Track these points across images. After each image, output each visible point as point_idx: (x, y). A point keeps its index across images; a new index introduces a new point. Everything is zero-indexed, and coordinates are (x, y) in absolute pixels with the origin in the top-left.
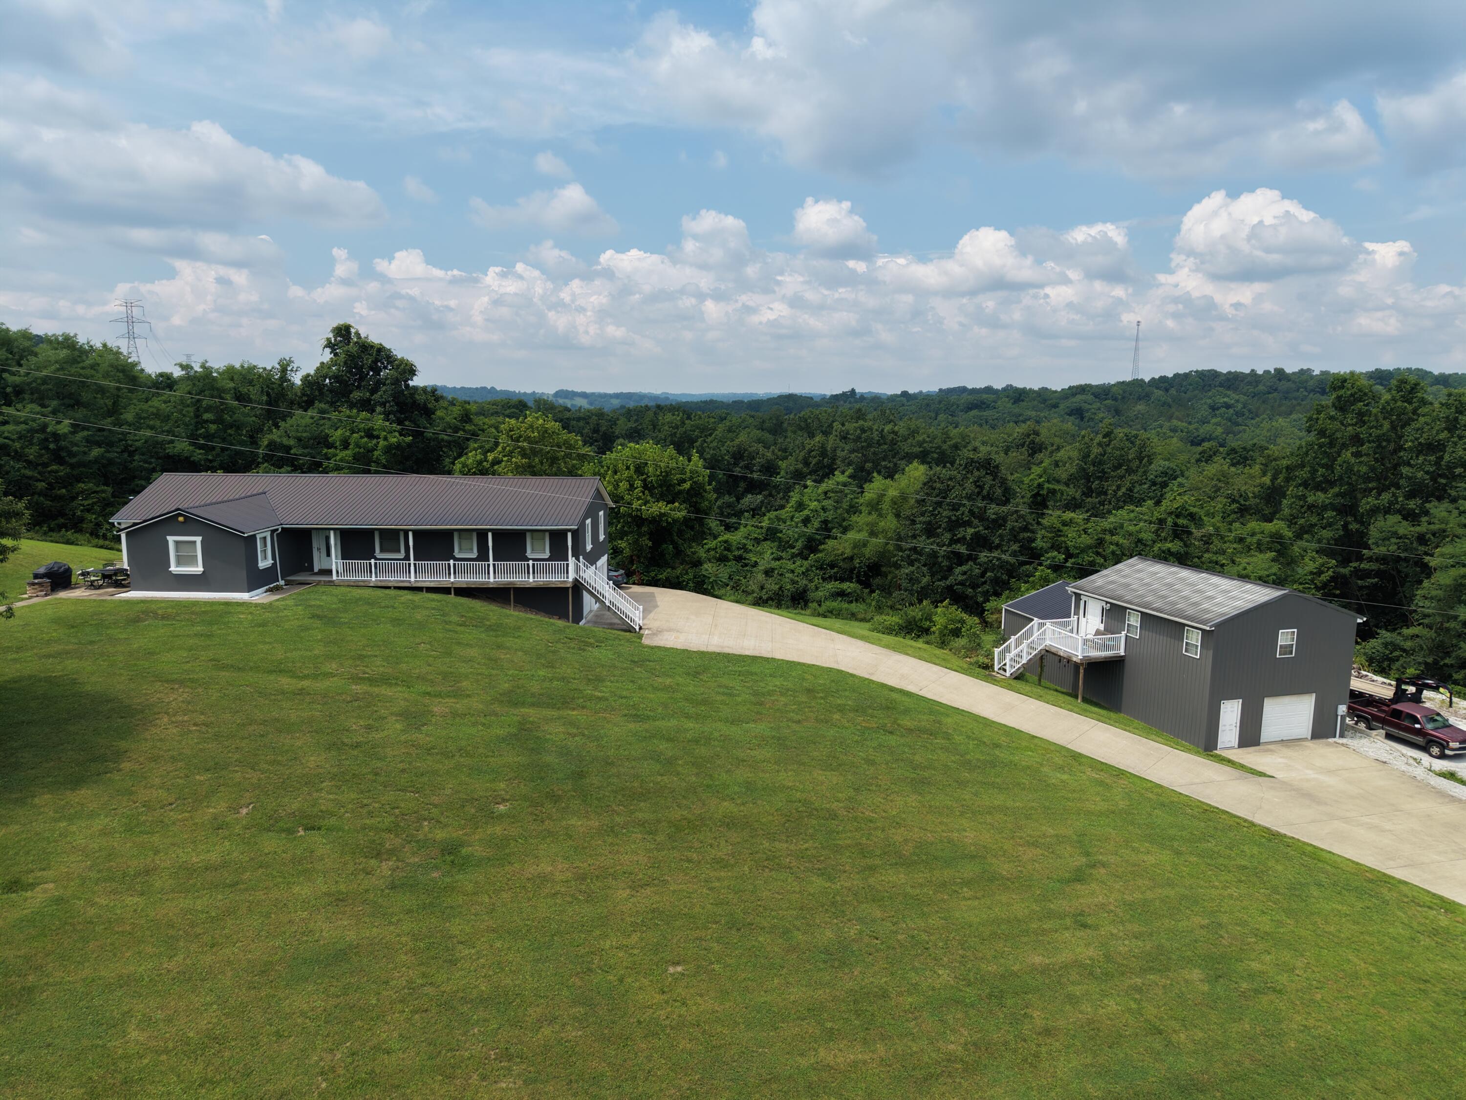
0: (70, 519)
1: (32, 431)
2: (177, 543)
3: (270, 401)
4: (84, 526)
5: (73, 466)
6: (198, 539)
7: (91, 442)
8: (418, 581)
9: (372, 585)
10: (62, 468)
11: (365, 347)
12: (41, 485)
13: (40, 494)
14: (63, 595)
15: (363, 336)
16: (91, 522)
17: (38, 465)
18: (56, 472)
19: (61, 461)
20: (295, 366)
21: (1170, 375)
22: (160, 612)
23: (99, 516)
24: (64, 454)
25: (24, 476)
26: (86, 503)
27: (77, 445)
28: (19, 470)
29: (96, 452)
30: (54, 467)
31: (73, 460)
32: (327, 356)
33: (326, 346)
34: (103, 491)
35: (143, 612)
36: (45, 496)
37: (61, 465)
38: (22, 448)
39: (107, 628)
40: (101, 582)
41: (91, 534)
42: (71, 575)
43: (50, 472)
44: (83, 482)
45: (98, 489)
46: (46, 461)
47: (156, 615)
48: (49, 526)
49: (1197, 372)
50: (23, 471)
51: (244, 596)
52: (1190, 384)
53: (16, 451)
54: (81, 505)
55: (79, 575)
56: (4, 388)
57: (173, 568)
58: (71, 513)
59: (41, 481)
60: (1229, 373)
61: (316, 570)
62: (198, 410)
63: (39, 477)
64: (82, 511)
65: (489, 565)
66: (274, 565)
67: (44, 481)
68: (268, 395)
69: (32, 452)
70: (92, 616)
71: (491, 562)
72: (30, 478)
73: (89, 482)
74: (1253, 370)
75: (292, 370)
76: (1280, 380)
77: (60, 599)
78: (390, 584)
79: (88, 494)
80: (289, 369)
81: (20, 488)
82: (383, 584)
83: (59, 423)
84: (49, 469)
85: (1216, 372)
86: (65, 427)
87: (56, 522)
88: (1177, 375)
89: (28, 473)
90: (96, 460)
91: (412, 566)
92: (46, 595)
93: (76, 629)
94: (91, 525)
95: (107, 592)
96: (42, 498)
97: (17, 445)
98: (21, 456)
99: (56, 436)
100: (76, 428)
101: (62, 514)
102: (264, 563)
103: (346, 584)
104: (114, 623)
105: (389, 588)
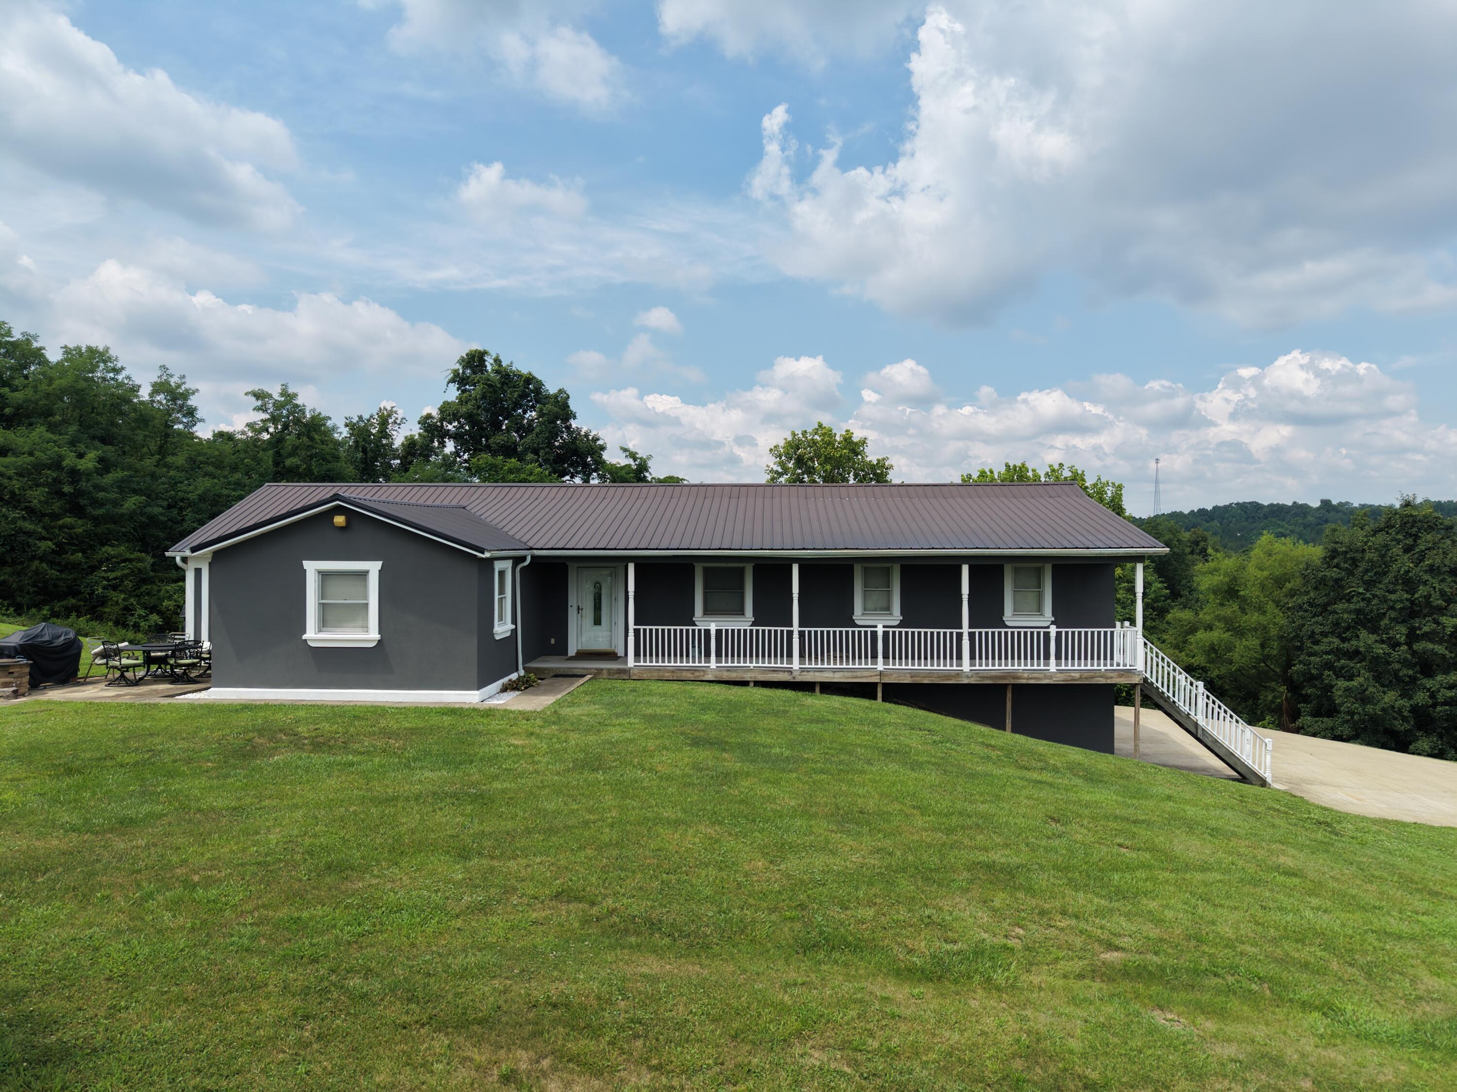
0: (85, 600)
1: (39, 467)
2: (324, 575)
3: (366, 459)
4: (107, 610)
5: (96, 520)
6: (374, 567)
7: (124, 488)
8: (808, 670)
9: (709, 677)
10: (80, 522)
11: (507, 377)
12: (46, 545)
13: (42, 559)
14: (56, 695)
15: (504, 364)
16: (117, 603)
17: (44, 515)
18: (71, 527)
19: (77, 510)
20: (400, 417)
21: (1209, 508)
22: (302, 730)
23: (131, 596)
24: (83, 502)
25: (21, 531)
26: (112, 575)
27: (104, 489)
28: (14, 521)
29: (131, 503)
30: (68, 520)
31: (100, 512)
32: (453, 394)
33: (452, 381)
34: (139, 560)
35: (261, 732)
36: (51, 563)
37: (80, 518)
38: (22, 489)
39: (171, 775)
40: (141, 673)
41: (117, 623)
42: (78, 656)
43: (61, 528)
44: (112, 546)
45: (132, 556)
46: (57, 511)
47: (296, 742)
48: (52, 610)
49: (1238, 504)
50: (20, 523)
51: (470, 697)
52: (1233, 517)
53: (13, 494)
54: (104, 578)
55: (97, 655)
56: (3, 409)
57: (313, 634)
58: (88, 590)
59: (45, 539)
60: (1272, 505)
61: (572, 652)
62: (278, 454)
63: (44, 533)
64: (104, 588)
65: (960, 636)
66: (514, 632)
67: (51, 540)
68: (364, 451)
69: (37, 496)
70: (124, 741)
71: (965, 629)
72: (30, 534)
73: (118, 546)
74: (1295, 503)
75: (395, 422)
76: (1328, 511)
77: (48, 702)
78: (747, 677)
79: (115, 562)
80: (390, 421)
81: (13, 549)
82: (734, 676)
83: (81, 456)
84: (60, 522)
85: (1257, 503)
86: (89, 462)
87: (64, 603)
88: (1216, 508)
89: (28, 526)
90: (131, 516)
91: (796, 637)
92: (16, 694)
93: (78, 779)
94: (117, 609)
95: (156, 690)
96: (44, 565)
97: (16, 484)
98: (19, 501)
99: (75, 474)
100: (105, 466)
101: (73, 592)
102: (502, 629)
103: (656, 675)
104: (189, 761)
105: (745, 684)
